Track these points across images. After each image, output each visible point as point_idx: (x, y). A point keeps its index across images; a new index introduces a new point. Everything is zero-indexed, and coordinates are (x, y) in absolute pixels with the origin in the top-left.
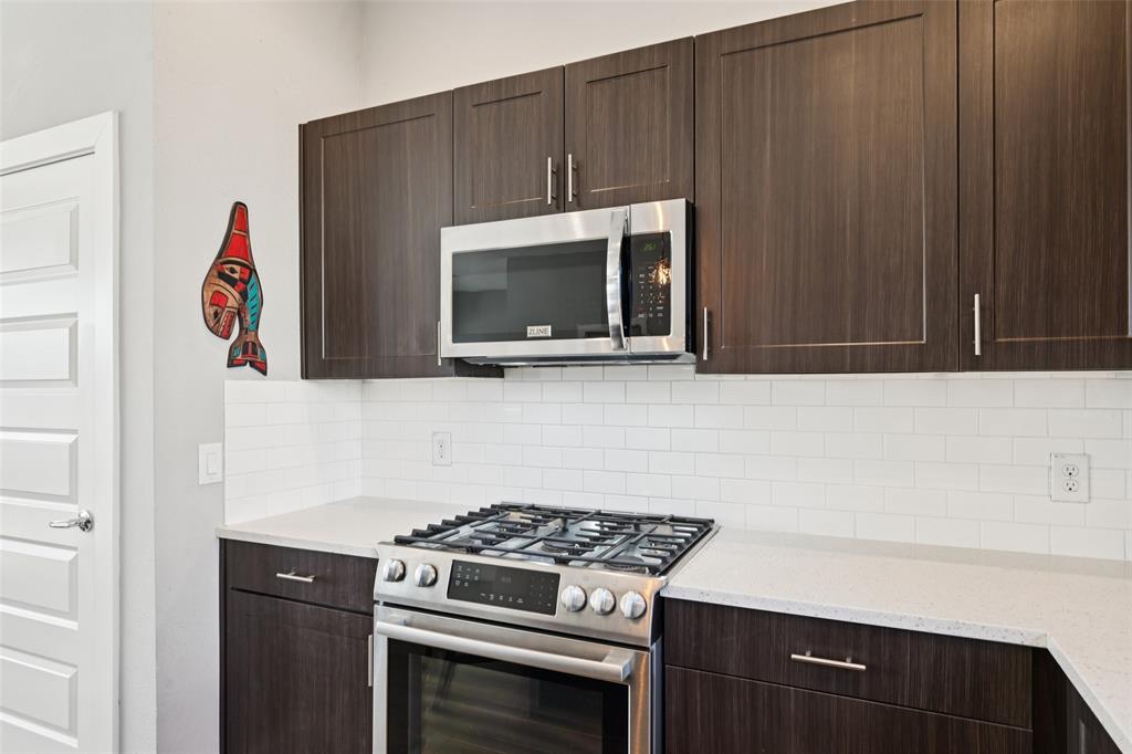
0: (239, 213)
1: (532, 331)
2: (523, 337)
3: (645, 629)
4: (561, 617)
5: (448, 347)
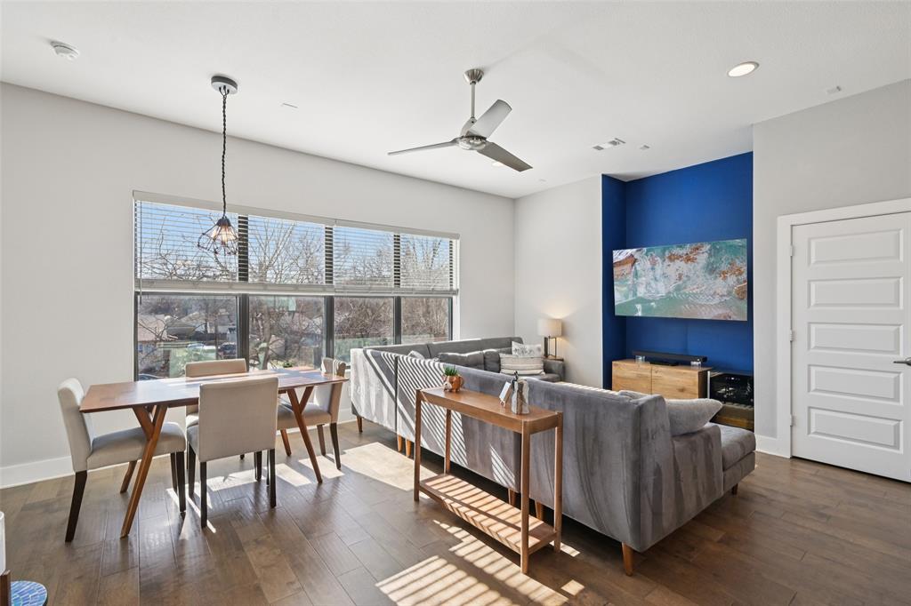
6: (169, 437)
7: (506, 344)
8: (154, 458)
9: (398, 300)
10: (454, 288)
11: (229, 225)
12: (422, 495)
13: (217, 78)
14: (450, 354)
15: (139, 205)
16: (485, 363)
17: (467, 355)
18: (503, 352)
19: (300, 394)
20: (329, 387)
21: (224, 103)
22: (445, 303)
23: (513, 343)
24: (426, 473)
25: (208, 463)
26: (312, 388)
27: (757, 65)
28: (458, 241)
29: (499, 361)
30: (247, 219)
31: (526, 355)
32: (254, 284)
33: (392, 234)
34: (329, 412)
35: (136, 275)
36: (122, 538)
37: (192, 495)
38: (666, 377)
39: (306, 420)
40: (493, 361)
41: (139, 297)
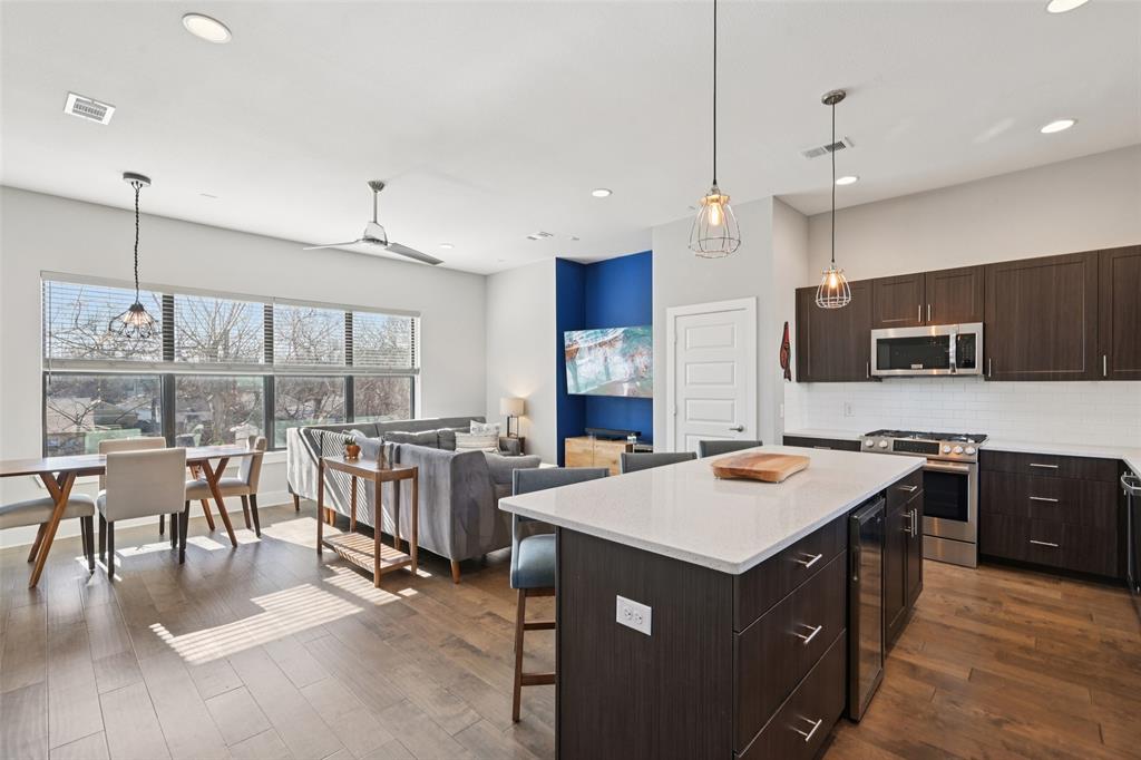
0: (787, 323)
1: (913, 366)
2: (910, 368)
3: (976, 458)
4: (941, 455)
5: (875, 371)
6: (77, 503)
7: (463, 424)
8: (61, 522)
9: (350, 380)
10: (416, 367)
11: (143, 310)
12: (326, 551)
13: (128, 175)
14: (396, 433)
15: (47, 284)
16: (438, 442)
17: (417, 434)
18: (461, 431)
19: (214, 465)
20: (250, 458)
21: (137, 196)
22: (407, 381)
23: (472, 422)
24: (329, 531)
25: (115, 523)
26: (227, 459)
27: (611, 192)
28: (419, 319)
29: (454, 441)
30: (172, 297)
31: (482, 434)
32: (179, 364)
33: (344, 313)
34: (248, 484)
35: (44, 355)
36: (30, 589)
37: (102, 559)
38: (604, 451)
39: (221, 491)
40: (448, 440)
41: (48, 377)
